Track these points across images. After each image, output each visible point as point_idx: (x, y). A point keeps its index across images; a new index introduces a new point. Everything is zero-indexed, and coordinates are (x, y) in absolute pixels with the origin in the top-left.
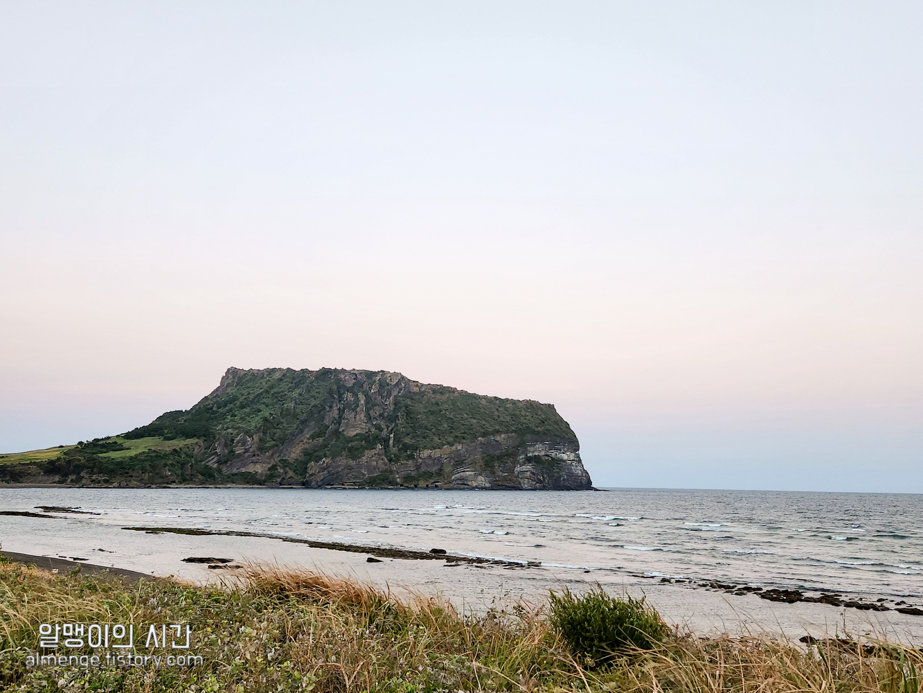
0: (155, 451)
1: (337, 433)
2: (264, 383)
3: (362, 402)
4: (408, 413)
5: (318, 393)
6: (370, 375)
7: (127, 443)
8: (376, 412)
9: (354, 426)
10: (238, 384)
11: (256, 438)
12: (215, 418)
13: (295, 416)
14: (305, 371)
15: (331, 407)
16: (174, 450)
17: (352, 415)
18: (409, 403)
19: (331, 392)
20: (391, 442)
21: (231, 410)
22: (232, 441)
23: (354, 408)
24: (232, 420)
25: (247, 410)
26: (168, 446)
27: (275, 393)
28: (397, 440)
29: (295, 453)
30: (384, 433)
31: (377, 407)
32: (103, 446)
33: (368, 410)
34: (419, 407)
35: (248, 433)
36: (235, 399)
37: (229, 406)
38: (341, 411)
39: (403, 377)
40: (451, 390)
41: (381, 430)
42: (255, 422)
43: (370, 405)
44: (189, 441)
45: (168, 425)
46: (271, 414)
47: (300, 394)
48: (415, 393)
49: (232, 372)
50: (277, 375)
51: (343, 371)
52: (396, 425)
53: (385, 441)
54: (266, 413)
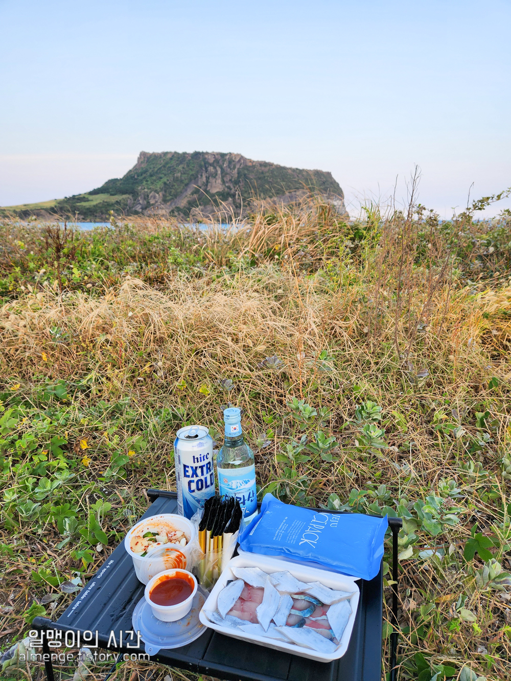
0: (106, 202)
1: (206, 191)
2: (162, 161)
3: (219, 172)
5: (194, 167)
6: (223, 155)
7: (91, 197)
8: (227, 178)
9: (215, 187)
10: (147, 161)
11: (161, 194)
12: (137, 183)
13: (182, 181)
14: (185, 154)
15: (201, 175)
16: (117, 201)
17: (214, 180)
18: (246, 173)
19: (201, 167)
21: (145, 178)
22: (148, 196)
23: (214, 175)
24: (146, 184)
25: (154, 178)
26: (113, 199)
27: (169, 167)
29: (183, 203)
30: (233, 191)
31: (228, 176)
32: (78, 199)
33: (223, 177)
34: (252, 175)
35: (156, 191)
36: (146, 172)
37: (144, 175)
38: (207, 178)
39: (242, 157)
40: (270, 165)
41: (231, 189)
42: (159, 185)
43: (224, 174)
44: (124, 196)
45: (111, 187)
46: (168, 180)
47: (183, 168)
48: (250, 167)
49: (143, 155)
50: (169, 156)
51: (207, 153)
52: (239, 186)
53: (233, 196)
54: (165, 180)
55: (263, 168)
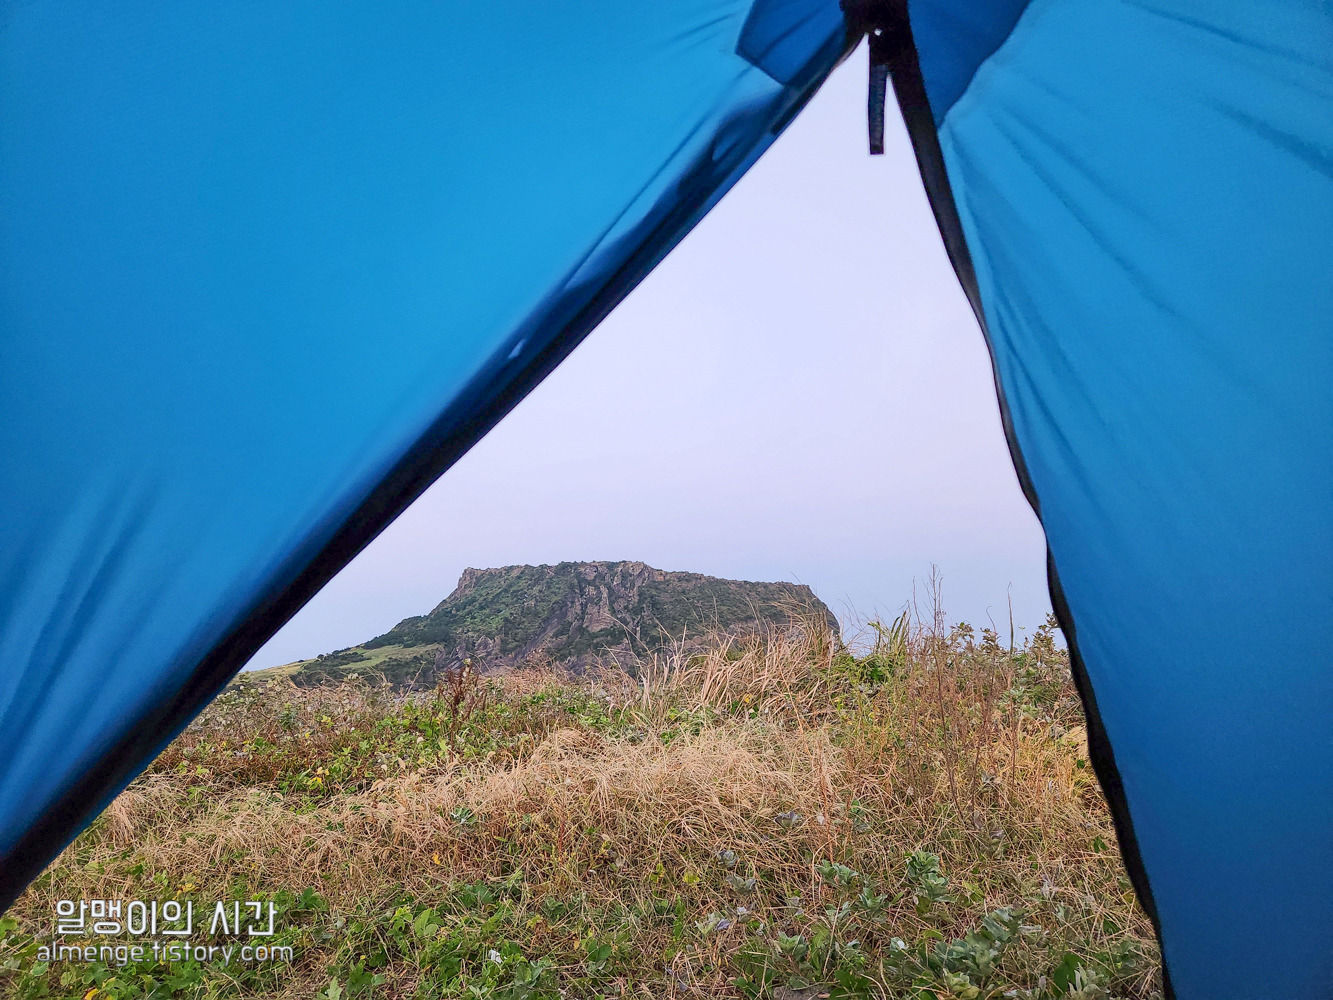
0: (396, 660)
1: (581, 630)
2: (502, 583)
3: (605, 595)
4: (654, 604)
5: (559, 588)
6: (611, 566)
7: (367, 653)
8: (622, 603)
9: (597, 621)
10: (476, 584)
11: (497, 640)
12: (455, 622)
13: (536, 615)
14: (543, 567)
15: (573, 602)
16: (415, 657)
17: (595, 610)
18: (654, 593)
19: (572, 587)
20: (638, 636)
21: (470, 612)
22: (474, 644)
23: (597, 601)
24: (472, 623)
25: (487, 611)
26: (409, 653)
27: (514, 591)
28: (644, 634)
30: (630, 626)
31: (621, 600)
32: (344, 658)
33: (611, 603)
34: (664, 597)
35: (489, 635)
36: (474, 600)
37: (469, 608)
38: (584, 606)
39: (646, 566)
40: (699, 577)
41: (626, 623)
42: (496, 623)
43: (613, 598)
44: (429, 647)
45: (407, 632)
46: (512, 614)
47: (540, 591)
48: (660, 583)
49: (470, 573)
50: (515, 573)
51: (583, 564)
52: (642, 617)
53: (632, 635)
54: (506, 613)
55: (684, 584)
